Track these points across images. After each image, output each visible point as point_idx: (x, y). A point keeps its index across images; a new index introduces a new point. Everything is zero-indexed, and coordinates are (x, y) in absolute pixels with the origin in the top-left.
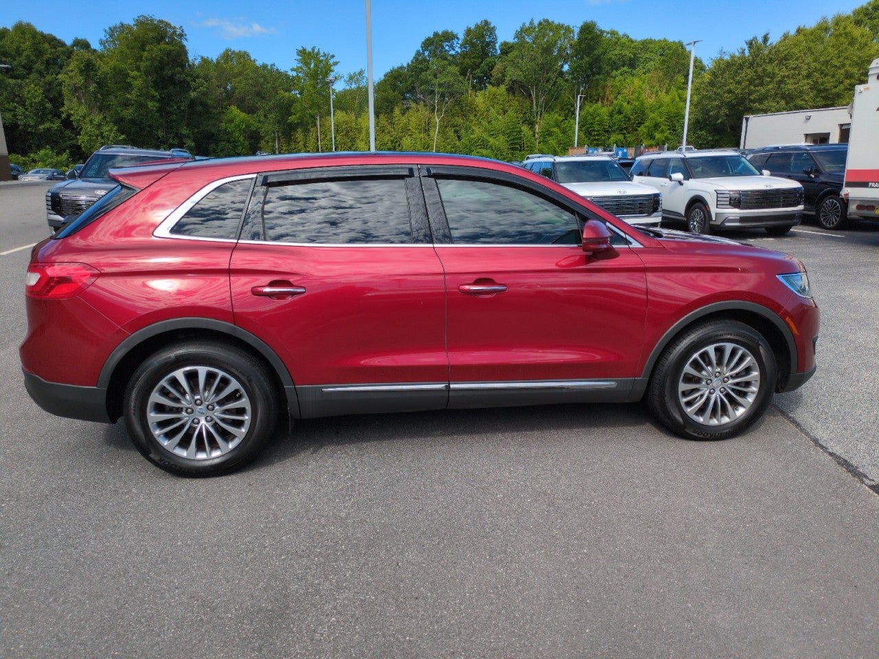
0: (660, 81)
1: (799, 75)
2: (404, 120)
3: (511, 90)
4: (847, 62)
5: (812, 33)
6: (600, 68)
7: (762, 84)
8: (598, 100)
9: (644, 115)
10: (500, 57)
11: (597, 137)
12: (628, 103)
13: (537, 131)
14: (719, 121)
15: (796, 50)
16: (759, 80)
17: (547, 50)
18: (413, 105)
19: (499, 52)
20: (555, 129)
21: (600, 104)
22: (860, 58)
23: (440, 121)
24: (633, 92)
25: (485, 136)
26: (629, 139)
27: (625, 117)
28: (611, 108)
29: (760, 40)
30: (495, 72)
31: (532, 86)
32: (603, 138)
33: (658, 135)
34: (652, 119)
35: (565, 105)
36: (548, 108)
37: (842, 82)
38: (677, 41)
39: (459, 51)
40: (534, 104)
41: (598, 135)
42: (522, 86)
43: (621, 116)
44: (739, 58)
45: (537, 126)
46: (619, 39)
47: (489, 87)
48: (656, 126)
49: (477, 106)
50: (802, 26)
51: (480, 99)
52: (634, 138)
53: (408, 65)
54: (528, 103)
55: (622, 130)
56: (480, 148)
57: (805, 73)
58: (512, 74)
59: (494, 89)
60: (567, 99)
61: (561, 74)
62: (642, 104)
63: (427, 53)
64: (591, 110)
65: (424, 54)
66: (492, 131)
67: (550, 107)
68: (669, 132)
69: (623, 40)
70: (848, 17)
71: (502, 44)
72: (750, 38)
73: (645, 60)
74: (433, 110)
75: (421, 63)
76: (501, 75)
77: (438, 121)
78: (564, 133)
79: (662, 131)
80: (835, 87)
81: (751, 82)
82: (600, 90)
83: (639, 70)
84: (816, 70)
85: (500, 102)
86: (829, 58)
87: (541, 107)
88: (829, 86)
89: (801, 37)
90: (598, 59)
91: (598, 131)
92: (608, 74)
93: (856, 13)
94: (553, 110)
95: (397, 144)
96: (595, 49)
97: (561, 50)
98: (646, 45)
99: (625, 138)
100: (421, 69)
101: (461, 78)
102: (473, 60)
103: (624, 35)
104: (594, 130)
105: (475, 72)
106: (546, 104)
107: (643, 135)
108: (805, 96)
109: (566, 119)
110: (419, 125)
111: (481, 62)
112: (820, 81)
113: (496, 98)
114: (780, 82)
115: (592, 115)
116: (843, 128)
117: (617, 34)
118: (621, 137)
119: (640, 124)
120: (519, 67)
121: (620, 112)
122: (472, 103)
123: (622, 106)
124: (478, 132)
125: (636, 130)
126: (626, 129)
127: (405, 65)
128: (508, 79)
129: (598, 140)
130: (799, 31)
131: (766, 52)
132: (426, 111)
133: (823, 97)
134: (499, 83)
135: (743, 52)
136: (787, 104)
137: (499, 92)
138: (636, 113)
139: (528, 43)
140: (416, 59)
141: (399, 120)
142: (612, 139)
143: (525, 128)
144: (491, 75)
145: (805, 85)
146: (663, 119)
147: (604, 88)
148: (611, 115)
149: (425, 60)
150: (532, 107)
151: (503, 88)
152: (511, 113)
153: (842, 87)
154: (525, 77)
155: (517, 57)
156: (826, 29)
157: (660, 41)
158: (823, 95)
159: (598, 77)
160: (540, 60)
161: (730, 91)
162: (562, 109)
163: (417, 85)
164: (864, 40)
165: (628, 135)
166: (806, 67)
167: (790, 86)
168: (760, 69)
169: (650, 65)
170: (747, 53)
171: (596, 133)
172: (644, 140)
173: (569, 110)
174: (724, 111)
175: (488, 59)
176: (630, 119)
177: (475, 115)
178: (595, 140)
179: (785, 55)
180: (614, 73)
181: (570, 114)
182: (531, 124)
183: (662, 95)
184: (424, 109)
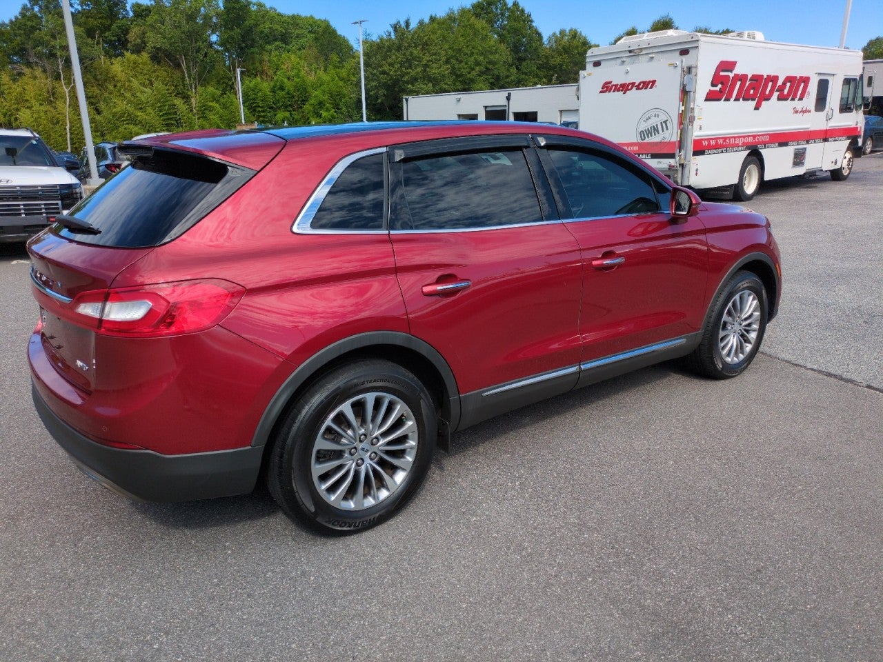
0: (316, 59)
1: (440, 60)
2: (17, 88)
3: (155, 58)
4: (475, 51)
5: (443, 23)
6: (253, 40)
7: (410, 67)
8: (257, 75)
9: (307, 92)
10: (134, 21)
11: (262, 114)
12: (288, 79)
13: (194, 105)
14: (379, 101)
15: (433, 37)
16: (408, 63)
17: (191, 17)
18: (27, 70)
19: (131, 14)
20: (214, 104)
21: (258, 78)
22: (483, 48)
23: (70, 92)
24: (292, 69)
25: (130, 109)
26: (295, 117)
27: (288, 93)
28: (272, 84)
29: (403, 25)
30: (131, 37)
31: (181, 56)
32: (269, 115)
33: (324, 114)
34: (316, 96)
35: (221, 79)
36: (203, 80)
37: (473, 69)
38: (323, 18)
39: (80, 8)
40: (186, 75)
41: (263, 111)
42: (168, 55)
43: (283, 93)
44: (386, 41)
45: (193, 100)
46: (267, 12)
47: (128, 54)
48: (321, 104)
49: (116, 76)
50: (433, 15)
51: (117, 67)
52: (301, 115)
53: (11, 22)
54: (177, 74)
55: (287, 107)
56: (128, 124)
57: (444, 59)
58: (154, 40)
59: (134, 57)
60: (222, 72)
61: (211, 45)
62: (304, 81)
63: (36, 9)
64: (251, 85)
65: (33, 9)
66: (139, 104)
67: (205, 80)
68: (334, 110)
69: (272, 13)
70: (469, 10)
71: (133, 6)
72: (394, 22)
73: (297, 37)
74: (57, 77)
75: (30, 19)
76: (139, 41)
77: (67, 91)
78: (226, 108)
79: (328, 110)
80: (469, 73)
81: (402, 63)
82: (257, 64)
83: (293, 46)
84: (452, 57)
85: (145, 72)
86: (460, 47)
87: (194, 79)
88: (464, 71)
89: (436, 26)
90: (250, 31)
91: (262, 107)
92: (263, 48)
93: (474, 6)
94: (208, 83)
95: (12, 119)
96: (245, 20)
97: (207, 18)
98: (295, 20)
99: (291, 115)
100: (32, 27)
101: (89, 41)
102: (100, 21)
103: (271, 8)
104: (259, 107)
105: (107, 34)
106: (200, 77)
107: (309, 112)
108: (447, 81)
109: (225, 94)
110: (40, 95)
111: (111, 25)
112: (457, 66)
113: (137, 66)
114: (426, 66)
115: (253, 90)
116: (488, 109)
117: (264, 5)
118: (287, 114)
119: (304, 102)
120: (161, 34)
121: (282, 88)
122: (108, 71)
123: (282, 82)
124: (121, 106)
125: (301, 108)
126: (291, 106)
127: (7, 22)
128: (150, 45)
129: (264, 117)
130: (432, 19)
131: (410, 37)
132: (47, 78)
133: (461, 82)
134: (138, 50)
135: (390, 35)
136: (434, 86)
137: (140, 61)
138: (298, 90)
139: (166, 7)
140: (23, 15)
141: (10, 88)
142: (279, 115)
143: (179, 102)
144: (127, 40)
145: (445, 70)
146: (327, 97)
147: (261, 62)
148: (273, 91)
149: (35, 16)
150: (183, 79)
151: (145, 56)
152: (158, 84)
153: (474, 73)
154: (171, 45)
155: (156, 21)
156: (454, 20)
157: (306, 18)
158: (461, 79)
159: (253, 50)
160: (186, 28)
161: (384, 73)
162: (218, 82)
163: (29, 46)
164: (485, 32)
165: (294, 113)
166: (444, 53)
167: (434, 71)
168: (408, 53)
169: (302, 41)
170: (393, 36)
171: (260, 109)
172: (311, 118)
173: (227, 84)
174: (382, 91)
175: (118, 21)
176: (293, 96)
177: (115, 86)
178: (261, 116)
179: (426, 41)
180: (269, 47)
181: (229, 88)
182: (186, 98)
183: (321, 72)
184: (43, 76)
